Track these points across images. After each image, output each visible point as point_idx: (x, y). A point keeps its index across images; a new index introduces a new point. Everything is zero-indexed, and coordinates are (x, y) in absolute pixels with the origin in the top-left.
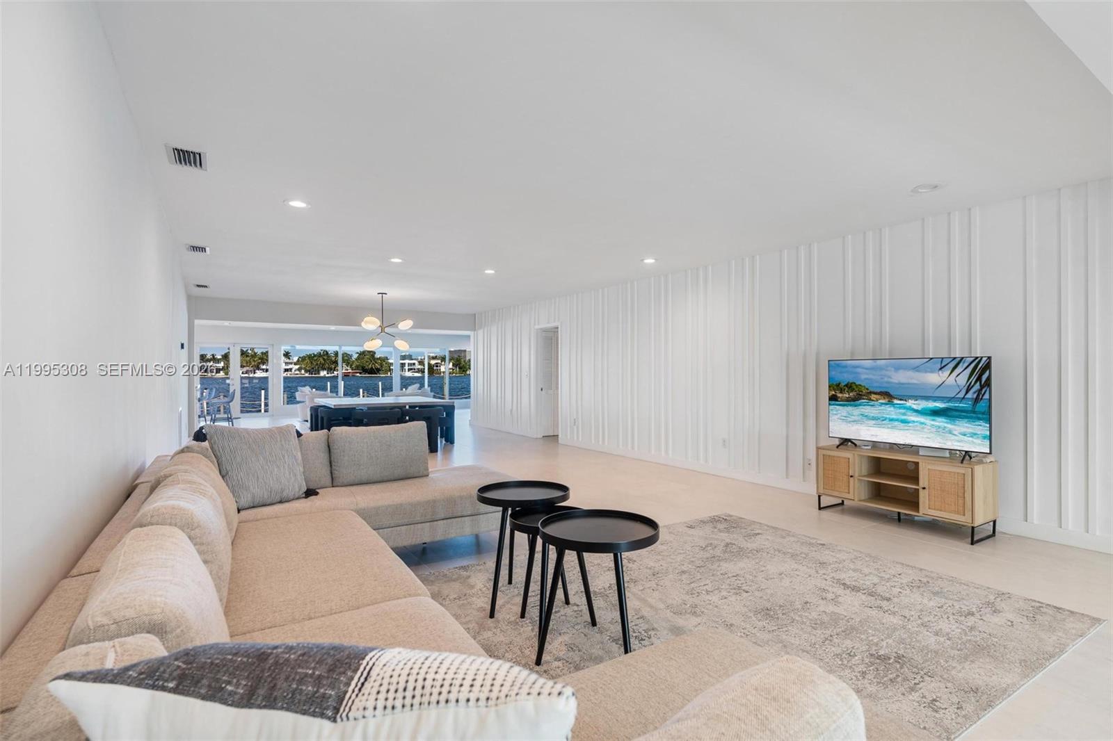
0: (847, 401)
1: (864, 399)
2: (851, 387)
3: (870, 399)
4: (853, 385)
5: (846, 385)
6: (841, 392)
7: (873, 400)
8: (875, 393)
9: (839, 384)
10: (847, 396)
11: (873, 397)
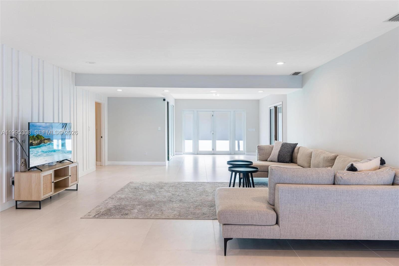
0: (37, 145)
1: (42, 143)
2: (38, 137)
3: (45, 143)
4: (39, 136)
5: (36, 137)
6: (34, 141)
7: (46, 143)
8: (46, 139)
9: (34, 136)
10: (37, 142)
11: (46, 141)
